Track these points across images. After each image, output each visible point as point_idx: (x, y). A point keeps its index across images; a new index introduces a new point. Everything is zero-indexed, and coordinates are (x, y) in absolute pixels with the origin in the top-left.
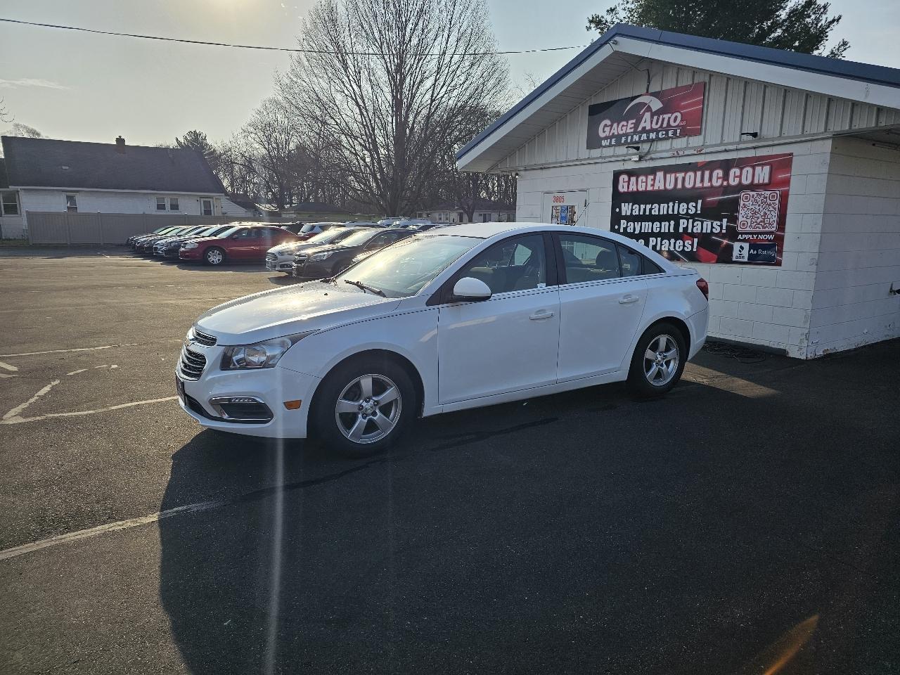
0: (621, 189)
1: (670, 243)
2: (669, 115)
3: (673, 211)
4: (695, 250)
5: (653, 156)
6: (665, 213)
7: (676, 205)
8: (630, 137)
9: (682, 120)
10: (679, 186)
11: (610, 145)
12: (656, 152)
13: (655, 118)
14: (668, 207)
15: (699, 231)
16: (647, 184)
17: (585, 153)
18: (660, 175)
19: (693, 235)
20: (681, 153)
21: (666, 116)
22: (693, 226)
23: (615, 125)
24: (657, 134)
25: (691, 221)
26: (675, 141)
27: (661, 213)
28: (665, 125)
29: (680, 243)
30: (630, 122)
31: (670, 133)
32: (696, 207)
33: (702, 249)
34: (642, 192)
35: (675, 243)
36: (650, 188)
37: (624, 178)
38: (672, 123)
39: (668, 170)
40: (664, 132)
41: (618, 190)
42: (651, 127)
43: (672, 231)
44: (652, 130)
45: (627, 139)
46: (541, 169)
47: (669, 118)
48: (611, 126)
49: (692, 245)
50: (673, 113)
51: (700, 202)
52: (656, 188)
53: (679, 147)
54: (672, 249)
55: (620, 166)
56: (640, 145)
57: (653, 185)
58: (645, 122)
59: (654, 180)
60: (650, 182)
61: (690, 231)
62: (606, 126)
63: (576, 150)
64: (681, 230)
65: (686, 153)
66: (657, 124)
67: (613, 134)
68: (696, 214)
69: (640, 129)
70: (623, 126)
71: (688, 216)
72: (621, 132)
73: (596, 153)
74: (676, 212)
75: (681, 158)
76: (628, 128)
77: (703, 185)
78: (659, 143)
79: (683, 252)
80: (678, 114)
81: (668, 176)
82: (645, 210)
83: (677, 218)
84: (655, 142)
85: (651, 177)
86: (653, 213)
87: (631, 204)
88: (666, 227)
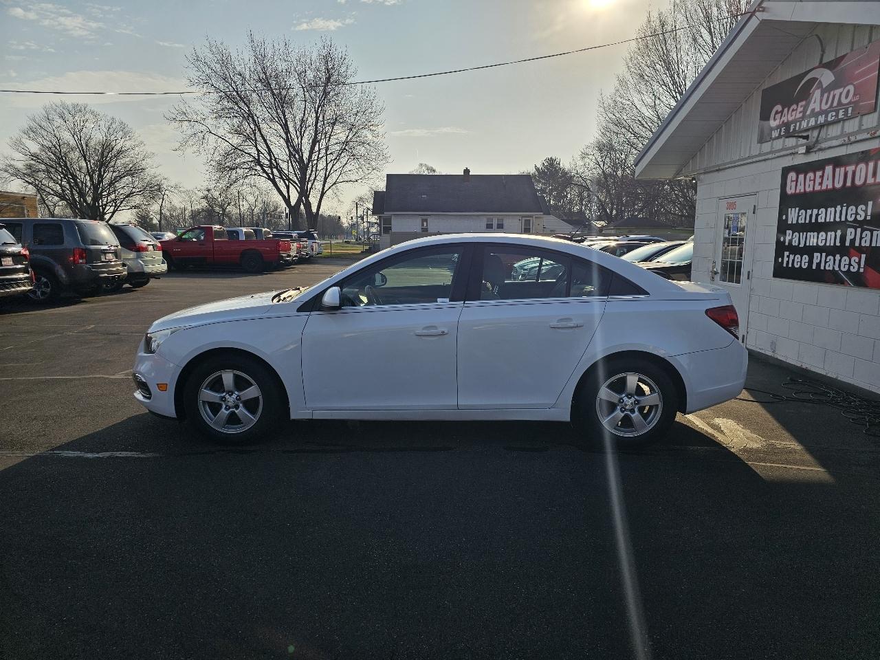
0: (789, 191)
1: (835, 260)
2: (841, 90)
3: (840, 217)
4: (862, 270)
5: (823, 145)
6: (832, 220)
7: (844, 208)
8: (798, 124)
9: (855, 95)
10: (849, 184)
11: (780, 137)
12: (826, 140)
13: (826, 95)
14: (835, 212)
15: (868, 244)
16: (814, 182)
17: (755, 149)
18: (829, 169)
19: (861, 250)
20: (853, 139)
21: (837, 92)
22: (861, 238)
23: (786, 110)
24: (826, 117)
25: (859, 230)
26: (847, 123)
27: (828, 220)
28: (835, 104)
29: (845, 259)
30: (800, 104)
31: (841, 114)
32: (866, 211)
33: (870, 269)
34: (810, 192)
35: (840, 261)
36: (817, 188)
37: (792, 175)
38: (844, 101)
39: (837, 162)
40: (834, 114)
41: (786, 192)
42: (820, 108)
43: (838, 244)
44: (822, 112)
45: (795, 126)
46: (717, 170)
47: (841, 94)
48: (782, 112)
49: (859, 263)
50: (845, 87)
51: (870, 203)
52: (824, 187)
53: (851, 131)
54: (837, 269)
55: (788, 162)
56: (809, 133)
57: (821, 184)
58: (815, 102)
59: (822, 177)
60: (818, 180)
61: (857, 244)
62: (777, 112)
63: (749, 146)
64: (847, 244)
65: (859, 138)
66: (826, 103)
67: (783, 121)
68: (865, 221)
69: (808, 113)
70: (793, 110)
71: (857, 224)
72: (790, 119)
73: (766, 147)
74: (843, 219)
75: (854, 145)
76: (798, 112)
77: (875, 180)
78: (831, 128)
79: (848, 272)
80: (851, 88)
81: (838, 170)
82: (811, 216)
83: (843, 225)
84: (825, 127)
85: (819, 174)
86: (819, 221)
87: (797, 209)
88: (831, 238)
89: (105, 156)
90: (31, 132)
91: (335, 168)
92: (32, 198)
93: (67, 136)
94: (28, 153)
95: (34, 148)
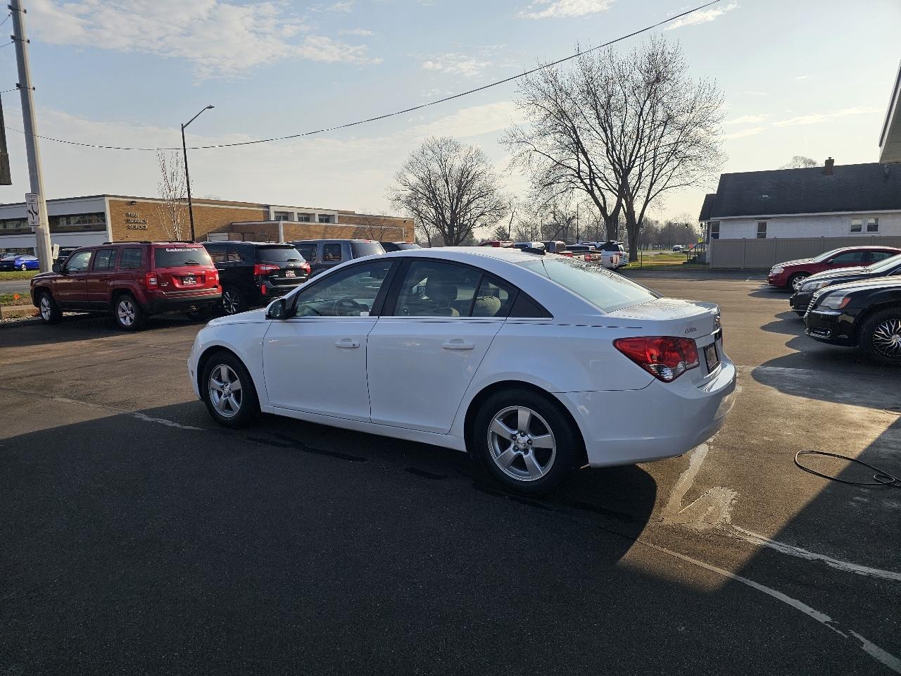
89: (463, 183)
90: (410, 166)
91: (663, 172)
92: (412, 221)
93: (436, 168)
94: (407, 184)
95: (413, 180)
